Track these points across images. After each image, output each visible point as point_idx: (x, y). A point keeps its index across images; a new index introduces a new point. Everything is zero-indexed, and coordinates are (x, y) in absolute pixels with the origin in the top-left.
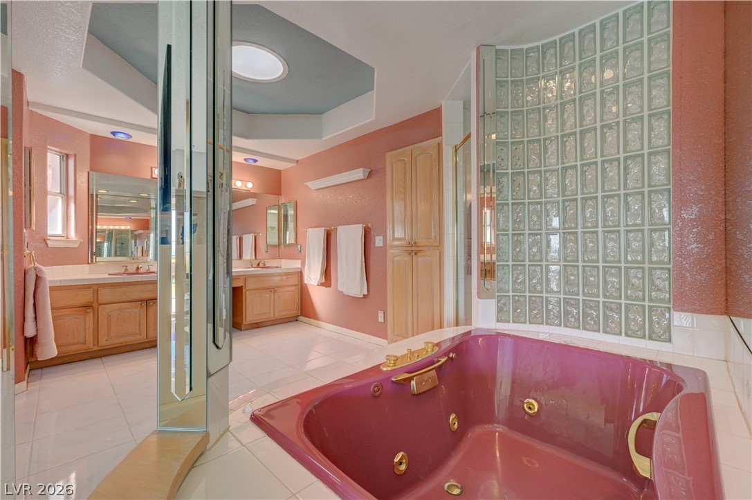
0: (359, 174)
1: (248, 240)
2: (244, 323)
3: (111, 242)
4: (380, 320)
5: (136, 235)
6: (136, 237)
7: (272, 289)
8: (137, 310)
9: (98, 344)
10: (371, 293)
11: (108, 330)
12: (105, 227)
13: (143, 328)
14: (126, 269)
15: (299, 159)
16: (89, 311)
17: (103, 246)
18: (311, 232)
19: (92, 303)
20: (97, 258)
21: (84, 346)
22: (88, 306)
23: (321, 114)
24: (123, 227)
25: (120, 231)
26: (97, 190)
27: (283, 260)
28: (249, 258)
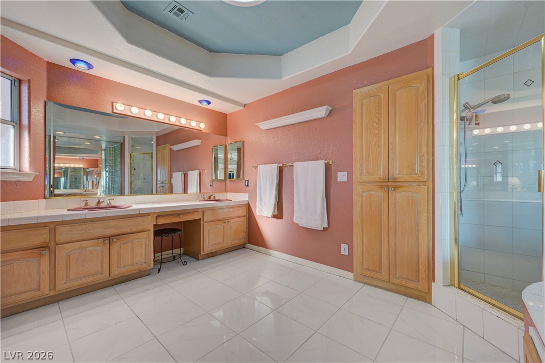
0: (321, 112)
1: (193, 176)
2: (202, 253)
3: (67, 177)
4: (343, 253)
5: (87, 172)
6: (87, 174)
7: (225, 221)
8: (99, 248)
9: (55, 289)
10: (331, 226)
11: (67, 271)
12: (62, 165)
13: (106, 266)
14: (87, 204)
15: (246, 103)
16: (44, 252)
17: (60, 181)
18: (262, 168)
19: (49, 243)
20: (55, 190)
21: (38, 293)
22: (44, 247)
23: (281, 54)
24: (77, 166)
25: (75, 169)
26: (55, 131)
27: (228, 193)
28: (194, 191)
